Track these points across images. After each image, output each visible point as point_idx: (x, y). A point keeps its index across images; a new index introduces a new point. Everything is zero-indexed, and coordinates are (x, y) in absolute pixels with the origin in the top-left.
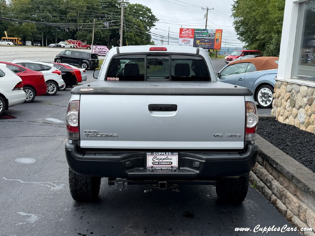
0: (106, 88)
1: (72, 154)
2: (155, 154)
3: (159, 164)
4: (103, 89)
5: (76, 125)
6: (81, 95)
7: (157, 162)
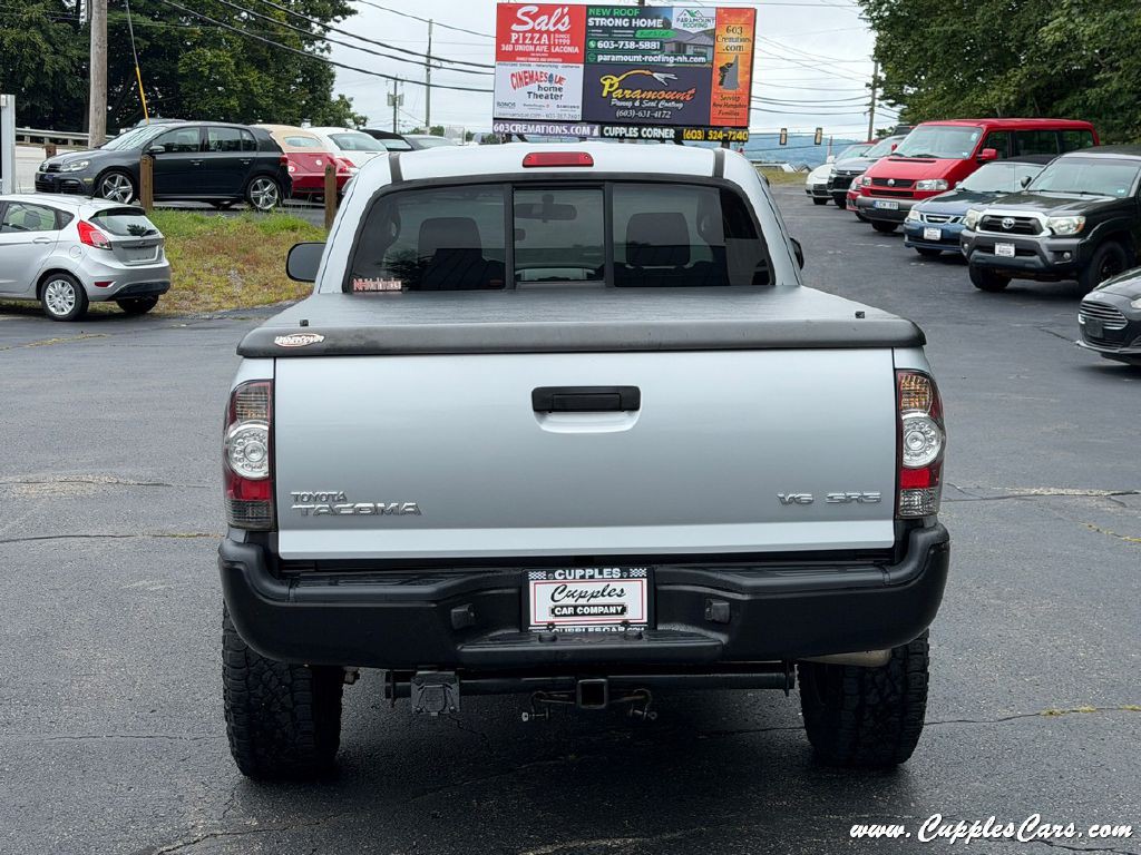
0: (370, 331)
1: (248, 582)
2: (560, 575)
3: (576, 614)
4: (361, 337)
5: (261, 473)
6: (277, 361)
7: (567, 607)
